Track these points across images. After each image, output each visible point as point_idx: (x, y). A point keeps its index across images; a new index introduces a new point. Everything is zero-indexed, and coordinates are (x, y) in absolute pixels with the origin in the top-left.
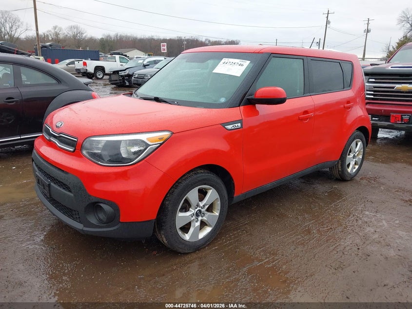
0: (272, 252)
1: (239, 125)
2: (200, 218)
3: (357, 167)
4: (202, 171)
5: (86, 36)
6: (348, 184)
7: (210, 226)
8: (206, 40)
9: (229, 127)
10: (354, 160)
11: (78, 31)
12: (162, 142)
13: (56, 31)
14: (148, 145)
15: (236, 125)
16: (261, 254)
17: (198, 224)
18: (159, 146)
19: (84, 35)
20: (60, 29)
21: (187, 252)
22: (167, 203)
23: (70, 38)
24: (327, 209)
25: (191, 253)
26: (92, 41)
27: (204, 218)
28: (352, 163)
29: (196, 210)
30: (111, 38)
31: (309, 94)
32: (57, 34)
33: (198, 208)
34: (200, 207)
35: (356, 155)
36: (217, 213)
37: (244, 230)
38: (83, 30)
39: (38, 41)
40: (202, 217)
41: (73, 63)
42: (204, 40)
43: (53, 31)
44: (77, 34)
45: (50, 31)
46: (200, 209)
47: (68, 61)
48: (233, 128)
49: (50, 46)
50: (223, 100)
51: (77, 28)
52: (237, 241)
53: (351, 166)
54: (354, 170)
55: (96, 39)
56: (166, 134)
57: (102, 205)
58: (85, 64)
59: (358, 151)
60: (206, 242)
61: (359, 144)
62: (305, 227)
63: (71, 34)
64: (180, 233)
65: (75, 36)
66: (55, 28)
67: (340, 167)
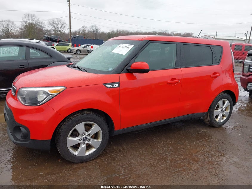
0: (130, 169)
1: (117, 85)
2: (86, 142)
3: (225, 118)
4: (88, 113)
5: (100, 32)
6: (216, 130)
7: (95, 148)
8: (171, 33)
9: (109, 86)
10: (222, 113)
11: (96, 29)
12: (58, 93)
13: (84, 28)
14: (49, 95)
15: (115, 85)
16: (123, 169)
17: (84, 146)
18: (56, 96)
19: (99, 31)
20: (86, 28)
21: (76, 162)
22: (60, 130)
23: (91, 32)
24: (188, 145)
25: (79, 163)
26: (103, 34)
27: (90, 143)
28: (220, 116)
29: (83, 137)
30: (114, 32)
31: (179, 67)
32: (84, 30)
33: (85, 136)
34: (86, 135)
35: (224, 110)
36: (100, 140)
37: (121, 153)
38: (98, 28)
39: (70, 34)
40: (88, 141)
41: (86, 47)
42: (170, 33)
43: (82, 29)
44: (95, 30)
45: (81, 29)
46: (87, 136)
47: (84, 46)
48: (112, 87)
49: (78, 37)
50: (110, 69)
51: (95, 27)
52: (114, 159)
53: (219, 118)
54: (222, 121)
55: (105, 33)
56: (62, 88)
57: (21, 128)
58: (92, 47)
59: (225, 107)
60: (91, 157)
61: (227, 102)
62: (164, 155)
63: (92, 30)
64: (71, 150)
65: (94, 31)
66: (83, 27)
67: (209, 117)
